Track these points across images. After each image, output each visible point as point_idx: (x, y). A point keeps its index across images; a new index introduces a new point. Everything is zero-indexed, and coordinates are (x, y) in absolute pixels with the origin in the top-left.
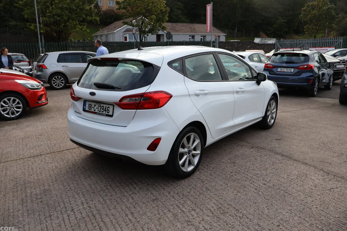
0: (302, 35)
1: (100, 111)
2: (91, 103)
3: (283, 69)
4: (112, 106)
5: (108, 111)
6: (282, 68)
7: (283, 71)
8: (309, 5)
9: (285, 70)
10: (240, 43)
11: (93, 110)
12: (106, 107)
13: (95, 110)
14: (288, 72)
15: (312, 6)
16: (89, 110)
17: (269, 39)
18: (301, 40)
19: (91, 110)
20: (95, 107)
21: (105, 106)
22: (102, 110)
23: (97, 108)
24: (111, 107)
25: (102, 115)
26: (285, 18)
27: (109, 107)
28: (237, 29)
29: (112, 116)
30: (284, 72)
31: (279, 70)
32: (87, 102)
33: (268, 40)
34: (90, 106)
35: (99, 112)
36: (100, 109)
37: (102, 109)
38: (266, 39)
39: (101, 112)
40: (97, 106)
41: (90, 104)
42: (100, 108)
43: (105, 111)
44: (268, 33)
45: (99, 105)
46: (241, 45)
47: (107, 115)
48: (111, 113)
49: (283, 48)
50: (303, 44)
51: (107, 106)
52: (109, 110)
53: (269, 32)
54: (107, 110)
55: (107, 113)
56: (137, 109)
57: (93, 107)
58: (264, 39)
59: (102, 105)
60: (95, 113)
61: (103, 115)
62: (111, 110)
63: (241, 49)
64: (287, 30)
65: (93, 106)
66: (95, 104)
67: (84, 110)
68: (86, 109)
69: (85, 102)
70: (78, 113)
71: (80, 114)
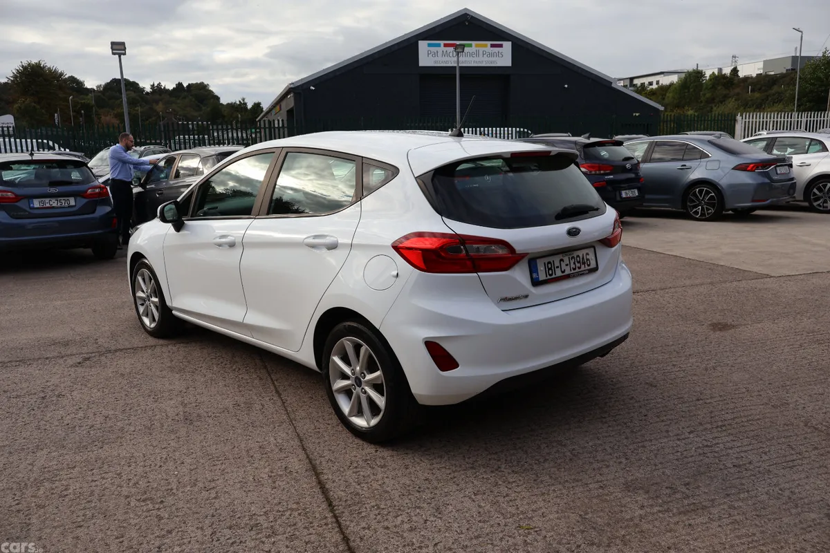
1: (574, 269)
2: (550, 259)
3: (47, 200)
4: (593, 249)
5: (588, 262)
6: (43, 199)
7: (48, 205)
9: (54, 203)
11: (559, 273)
12: (583, 255)
13: (563, 272)
14: (64, 207)
16: (549, 277)
19: (554, 276)
20: (563, 265)
21: (580, 253)
22: (578, 265)
23: (567, 265)
24: (591, 251)
25: (581, 274)
27: (587, 254)
29: (596, 269)
30: (53, 207)
31: (36, 203)
32: (538, 261)
34: (550, 268)
35: (573, 271)
36: (574, 263)
37: (578, 262)
39: (577, 270)
40: (566, 260)
41: (549, 263)
42: (572, 262)
43: (584, 263)
45: (570, 257)
47: (589, 272)
48: (593, 265)
51: (584, 252)
52: (589, 259)
54: (585, 260)
55: (587, 268)
57: (558, 267)
59: (575, 254)
60: (568, 277)
61: (583, 274)
62: (591, 257)
65: (557, 264)
66: (560, 257)
67: (536, 283)
68: (541, 279)
69: (532, 261)
70: (516, 298)
71: (526, 296)
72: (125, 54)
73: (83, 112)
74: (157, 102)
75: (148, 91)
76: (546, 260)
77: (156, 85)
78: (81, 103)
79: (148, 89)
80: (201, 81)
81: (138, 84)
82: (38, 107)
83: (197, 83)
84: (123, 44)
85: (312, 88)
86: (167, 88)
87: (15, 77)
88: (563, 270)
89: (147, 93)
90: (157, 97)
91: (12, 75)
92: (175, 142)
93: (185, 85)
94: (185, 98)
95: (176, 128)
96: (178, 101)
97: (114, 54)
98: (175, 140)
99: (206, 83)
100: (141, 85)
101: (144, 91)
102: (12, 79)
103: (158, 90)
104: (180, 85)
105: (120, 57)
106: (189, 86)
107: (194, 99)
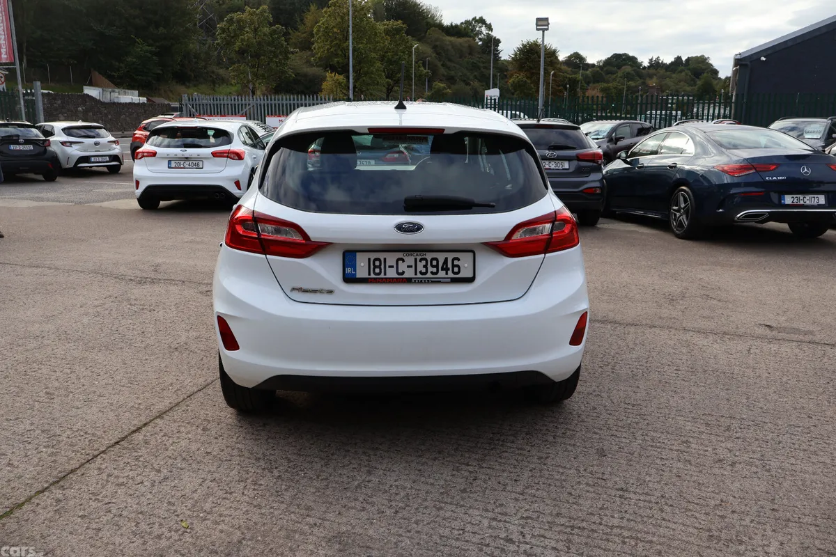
0: (195, 86)
1: (424, 274)
2: (381, 256)
4: (469, 255)
5: (456, 270)
8: (231, 19)
10: (55, 99)
11: (392, 274)
12: (446, 260)
13: (401, 274)
15: (239, 21)
16: (372, 276)
17: (122, 91)
18: (235, 99)
19: (382, 276)
20: (403, 265)
21: (441, 257)
22: (432, 270)
23: (410, 267)
24: (466, 257)
25: (436, 281)
26: (151, 41)
27: (456, 259)
28: (28, 60)
29: (471, 280)
32: (359, 255)
33: (119, 94)
34: (375, 265)
35: (419, 275)
36: (425, 267)
37: (432, 266)
38: (114, 92)
39: (429, 275)
40: (409, 261)
41: (377, 260)
42: (421, 264)
43: (446, 269)
44: (114, 76)
45: (419, 258)
46: (59, 102)
47: (454, 281)
48: (465, 274)
49: (218, 114)
50: (251, 106)
51: (450, 256)
52: (458, 266)
53: (116, 75)
54: (450, 265)
55: (450, 275)
56: (545, 252)
57: (391, 267)
58: (110, 90)
59: (429, 256)
60: (408, 281)
61: (439, 282)
62: (465, 264)
63: (63, 113)
64: (161, 72)
65: (391, 263)
66: (400, 255)
67: (349, 279)
68: (358, 276)
69: (349, 255)
70: (315, 291)
71: (330, 292)
72: (547, 29)
73: (568, 86)
74: (651, 76)
75: (646, 66)
76: (373, 256)
77: (654, 59)
78: (569, 78)
79: (646, 64)
80: (702, 54)
81: (636, 59)
82: (529, 81)
83: (697, 57)
84: (547, 19)
85: (763, 59)
86: (665, 62)
87: (516, 55)
88: (400, 271)
89: (644, 68)
90: (652, 71)
91: (513, 52)
92: (646, 116)
93: (684, 59)
94: (681, 72)
95: (654, 101)
96: (674, 75)
97: (537, 29)
98: (646, 115)
99: (706, 56)
100: (640, 60)
101: (641, 65)
102: (513, 56)
103: (656, 65)
104: (679, 58)
105: (543, 32)
106: (688, 60)
107: (690, 74)
